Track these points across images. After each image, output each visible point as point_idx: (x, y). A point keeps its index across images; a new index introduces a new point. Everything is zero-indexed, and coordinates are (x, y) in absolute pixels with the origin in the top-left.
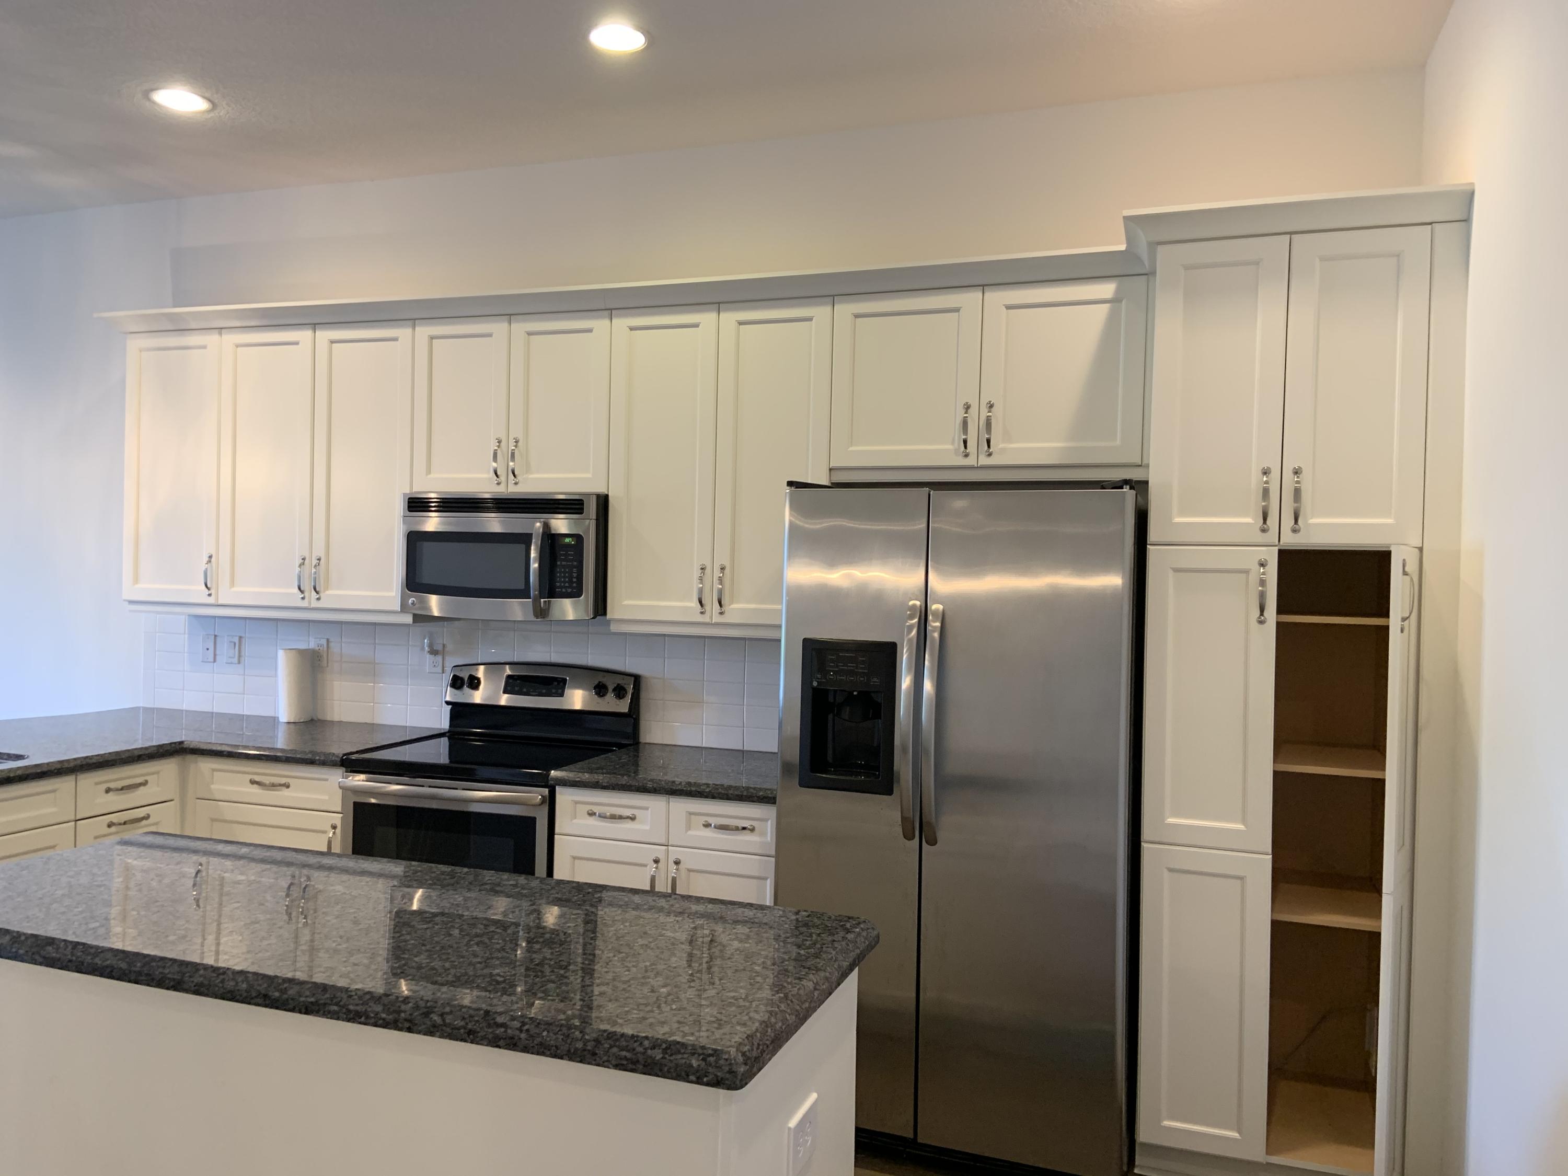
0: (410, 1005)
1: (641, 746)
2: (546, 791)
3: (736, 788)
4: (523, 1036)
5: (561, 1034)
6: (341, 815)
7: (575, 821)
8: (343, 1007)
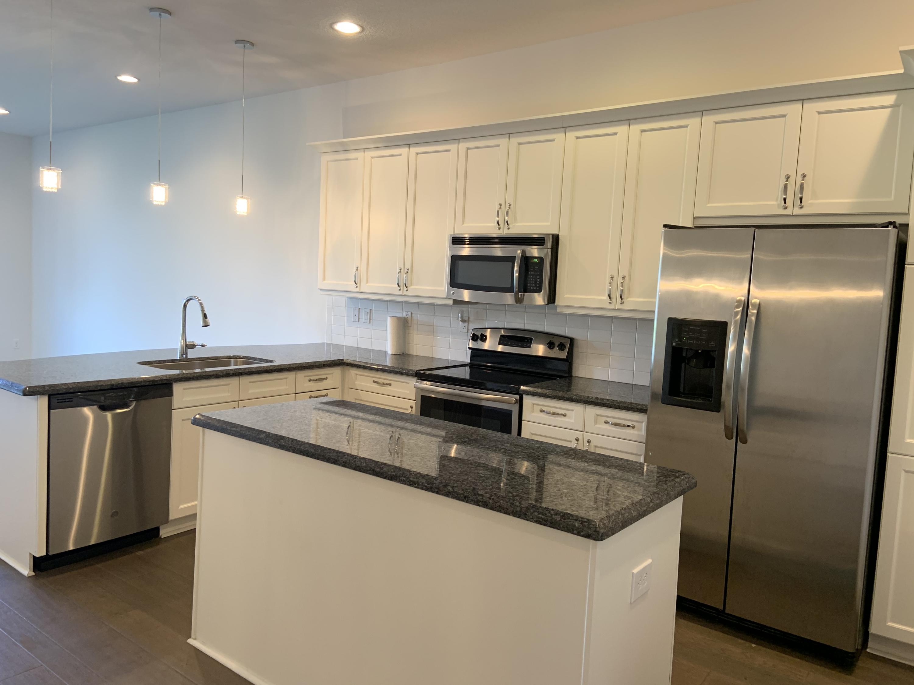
0: (438, 481)
1: (573, 378)
2: (518, 397)
3: (625, 403)
4: (491, 501)
5: (510, 503)
6: (415, 401)
7: (533, 414)
8: (408, 478)
